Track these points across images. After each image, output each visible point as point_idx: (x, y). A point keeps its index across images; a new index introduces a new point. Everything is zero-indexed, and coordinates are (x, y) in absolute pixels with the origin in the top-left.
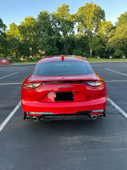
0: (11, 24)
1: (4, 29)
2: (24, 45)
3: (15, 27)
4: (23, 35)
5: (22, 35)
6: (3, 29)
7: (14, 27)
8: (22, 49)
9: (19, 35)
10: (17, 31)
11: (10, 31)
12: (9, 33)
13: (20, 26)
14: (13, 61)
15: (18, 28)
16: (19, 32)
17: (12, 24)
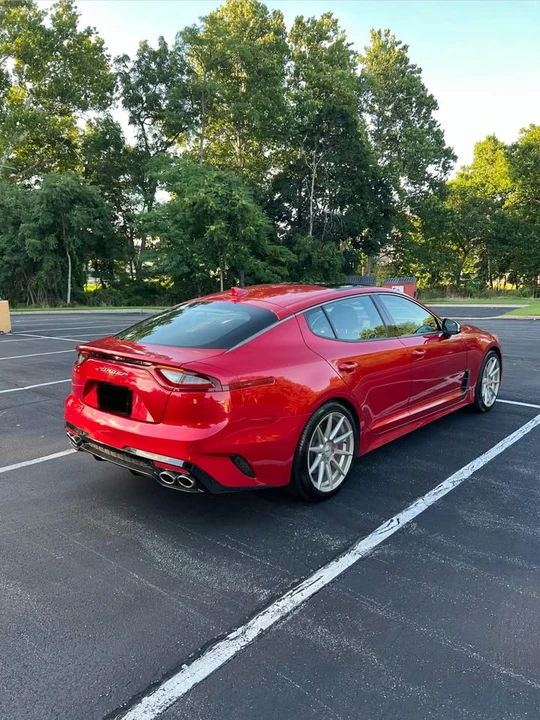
0: (484, 139)
1: (443, 166)
2: (516, 226)
3: (494, 151)
4: (523, 180)
5: (520, 182)
6: (440, 169)
7: (490, 153)
8: (503, 241)
9: (506, 183)
10: (502, 166)
11: (471, 171)
12: (467, 178)
13: (515, 147)
14: (448, 290)
15: (507, 155)
16: (505, 169)
17: (485, 143)
